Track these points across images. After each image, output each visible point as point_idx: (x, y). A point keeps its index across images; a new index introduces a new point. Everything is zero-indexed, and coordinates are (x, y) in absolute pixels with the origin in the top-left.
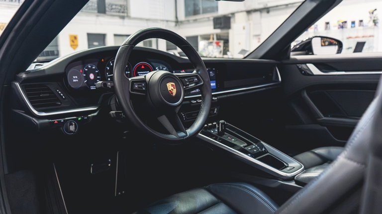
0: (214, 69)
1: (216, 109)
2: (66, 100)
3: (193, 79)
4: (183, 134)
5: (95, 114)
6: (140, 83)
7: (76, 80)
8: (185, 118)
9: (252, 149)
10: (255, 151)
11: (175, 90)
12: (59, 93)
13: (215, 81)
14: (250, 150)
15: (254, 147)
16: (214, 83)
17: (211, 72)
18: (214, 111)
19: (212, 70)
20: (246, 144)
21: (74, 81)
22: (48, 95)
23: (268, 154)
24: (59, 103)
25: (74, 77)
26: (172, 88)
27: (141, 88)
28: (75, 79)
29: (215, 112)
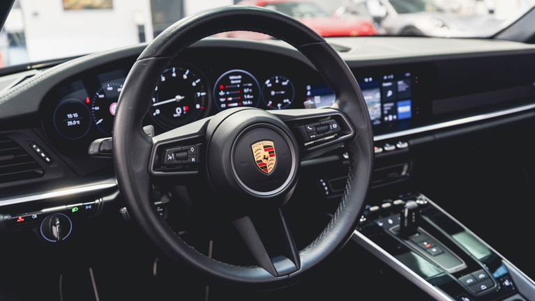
0: (408, 75)
1: (406, 167)
2: (53, 166)
3: (328, 125)
4: (285, 265)
5: (112, 197)
6: (184, 148)
7: (75, 123)
8: (328, 190)
9: (478, 282)
10: (483, 287)
11: (274, 158)
12: (36, 152)
13: (409, 102)
14: (471, 285)
15: (482, 276)
16: (405, 105)
17: (400, 83)
18: (401, 170)
19: (403, 78)
20: (463, 266)
21: (70, 123)
22: (12, 157)
23: (517, 297)
24: (41, 172)
25: (70, 116)
26: (267, 154)
27: (186, 158)
28: (72, 119)
29: (404, 173)
